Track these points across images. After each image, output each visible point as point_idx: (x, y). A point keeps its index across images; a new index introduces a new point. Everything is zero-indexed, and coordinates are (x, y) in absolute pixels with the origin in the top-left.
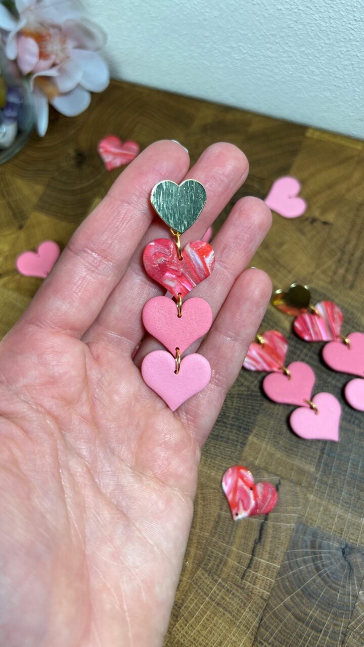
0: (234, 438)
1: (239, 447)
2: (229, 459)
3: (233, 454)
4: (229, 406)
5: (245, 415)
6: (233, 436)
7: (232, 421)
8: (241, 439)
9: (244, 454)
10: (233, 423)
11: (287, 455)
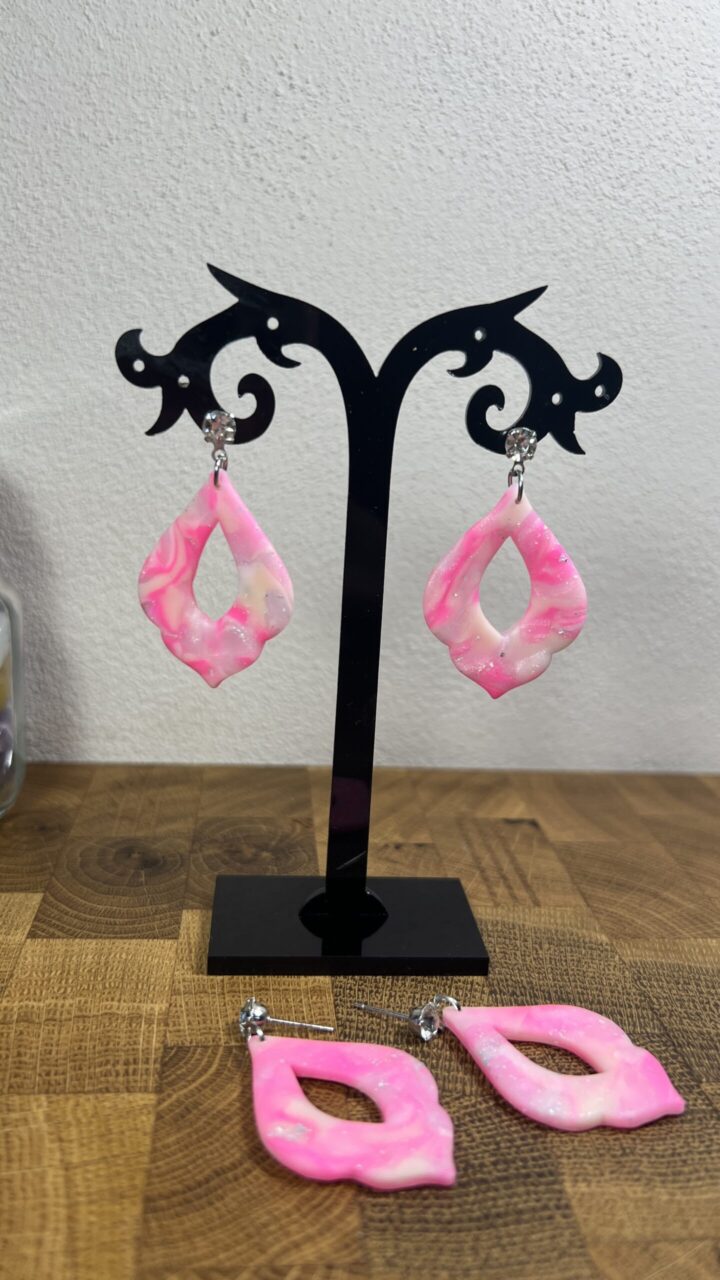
0: (532, 1204)
1: (559, 1218)
2: (560, 1256)
3: (559, 1240)
4: (465, 1145)
5: (518, 1147)
6: (526, 1202)
7: (499, 1171)
8: (550, 1199)
9: (584, 1230)
10: (505, 1174)
11: (681, 1188)
